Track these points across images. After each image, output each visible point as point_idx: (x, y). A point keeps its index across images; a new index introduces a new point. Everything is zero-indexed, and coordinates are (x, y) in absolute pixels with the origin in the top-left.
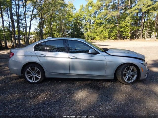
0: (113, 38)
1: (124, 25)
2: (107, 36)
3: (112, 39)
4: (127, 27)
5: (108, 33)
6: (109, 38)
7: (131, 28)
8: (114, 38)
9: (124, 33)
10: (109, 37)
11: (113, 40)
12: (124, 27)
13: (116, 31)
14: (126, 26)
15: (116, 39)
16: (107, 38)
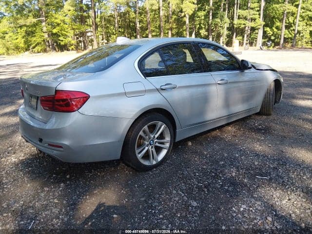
0: (39, 48)
1: (58, 21)
2: (22, 45)
3: (36, 51)
4: (67, 26)
5: (23, 37)
6: (27, 50)
7: (74, 27)
8: (41, 50)
9: (61, 38)
10: (29, 46)
11: (38, 52)
12: (58, 25)
13: (43, 34)
14: (64, 24)
15: (45, 51)
16: (22, 48)
